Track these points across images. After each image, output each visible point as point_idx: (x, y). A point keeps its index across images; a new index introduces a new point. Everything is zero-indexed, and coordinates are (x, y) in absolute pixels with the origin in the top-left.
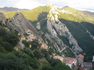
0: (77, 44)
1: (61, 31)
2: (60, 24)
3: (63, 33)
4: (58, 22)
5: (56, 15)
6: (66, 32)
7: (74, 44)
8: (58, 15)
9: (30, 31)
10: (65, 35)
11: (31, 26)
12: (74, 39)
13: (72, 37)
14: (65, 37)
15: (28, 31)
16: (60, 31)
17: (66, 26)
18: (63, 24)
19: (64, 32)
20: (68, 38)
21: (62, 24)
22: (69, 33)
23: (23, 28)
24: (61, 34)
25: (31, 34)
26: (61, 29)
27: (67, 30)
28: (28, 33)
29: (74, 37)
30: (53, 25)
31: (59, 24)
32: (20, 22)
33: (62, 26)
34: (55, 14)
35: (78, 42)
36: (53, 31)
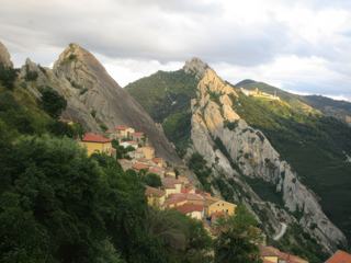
0: (318, 211)
1: (246, 156)
2: (244, 131)
3: (255, 166)
4: (236, 122)
5: (225, 96)
6: (267, 160)
7: (306, 211)
8: (231, 96)
9: (132, 131)
10: (263, 173)
11: (135, 112)
12: (304, 187)
13: (294, 181)
14: (265, 183)
15: (124, 134)
16: (242, 159)
17: (269, 140)
18: (256, 131)
19: (258, 161)
20: (279, 188)
21: (252, 132)
22: (281, 165)
23: (97, 115)
24: (247, 170)
25: (140, 146)
26: (247, 149)
27: (274, 154)
28: (124, 140)
29: (303, 182)
30: (216, 134)
31: (238, 131)
32: (82, 93)
33: (253, 139)
34: (221, 94)
35: (320, 203)
36: (217, 159)
